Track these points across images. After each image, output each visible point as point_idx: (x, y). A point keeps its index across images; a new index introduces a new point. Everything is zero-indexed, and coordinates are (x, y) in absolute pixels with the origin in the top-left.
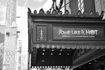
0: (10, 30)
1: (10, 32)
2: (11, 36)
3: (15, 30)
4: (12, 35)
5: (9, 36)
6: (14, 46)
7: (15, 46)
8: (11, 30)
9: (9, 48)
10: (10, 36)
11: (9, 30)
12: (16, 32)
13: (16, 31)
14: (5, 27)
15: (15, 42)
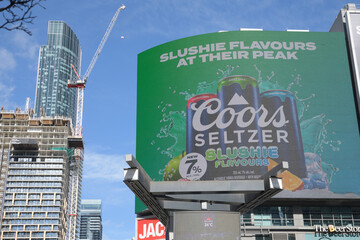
0: (40, 134)
1: (40, 143)
2: (43, 159)
3: (63, 136)
4: (50, 153)
5: (34, 160)
6: (54, 203)
7: (62, 202)
8: (45, 136)
9: (33, 211)
10: (38, 160)
11: (34, 134)
12: (65, 145)
13: (66, 138)
14: (19, 123)
15: (59, 185)
